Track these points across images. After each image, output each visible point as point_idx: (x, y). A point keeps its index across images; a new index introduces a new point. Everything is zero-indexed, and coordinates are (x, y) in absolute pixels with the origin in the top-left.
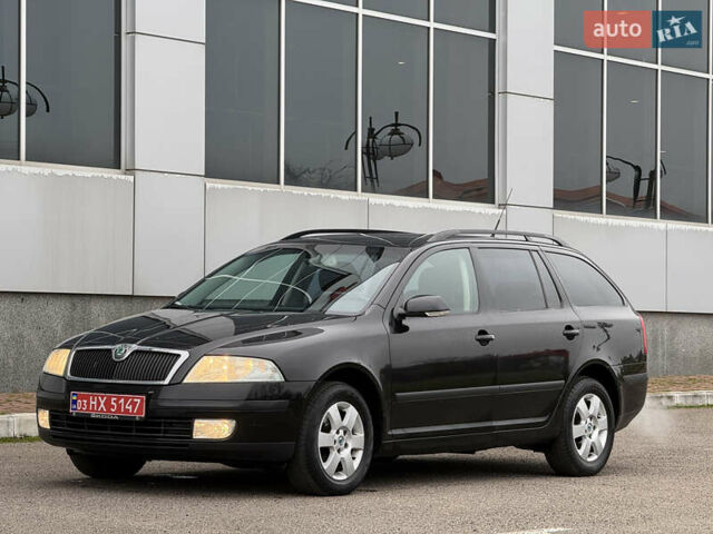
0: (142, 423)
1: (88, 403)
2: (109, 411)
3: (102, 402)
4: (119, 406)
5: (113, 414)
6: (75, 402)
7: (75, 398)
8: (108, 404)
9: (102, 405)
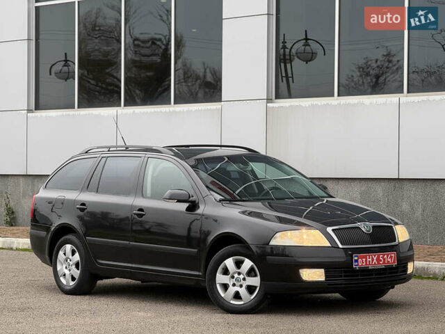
0: (397, 268)
1: (366, 261)
2: (379, 263)
3: (375, 259)
4: (384, 259)
5: (381, 265)
6: (356, 261)
7: (356, 258)
8: (378, 260)
9: (375, 261)
